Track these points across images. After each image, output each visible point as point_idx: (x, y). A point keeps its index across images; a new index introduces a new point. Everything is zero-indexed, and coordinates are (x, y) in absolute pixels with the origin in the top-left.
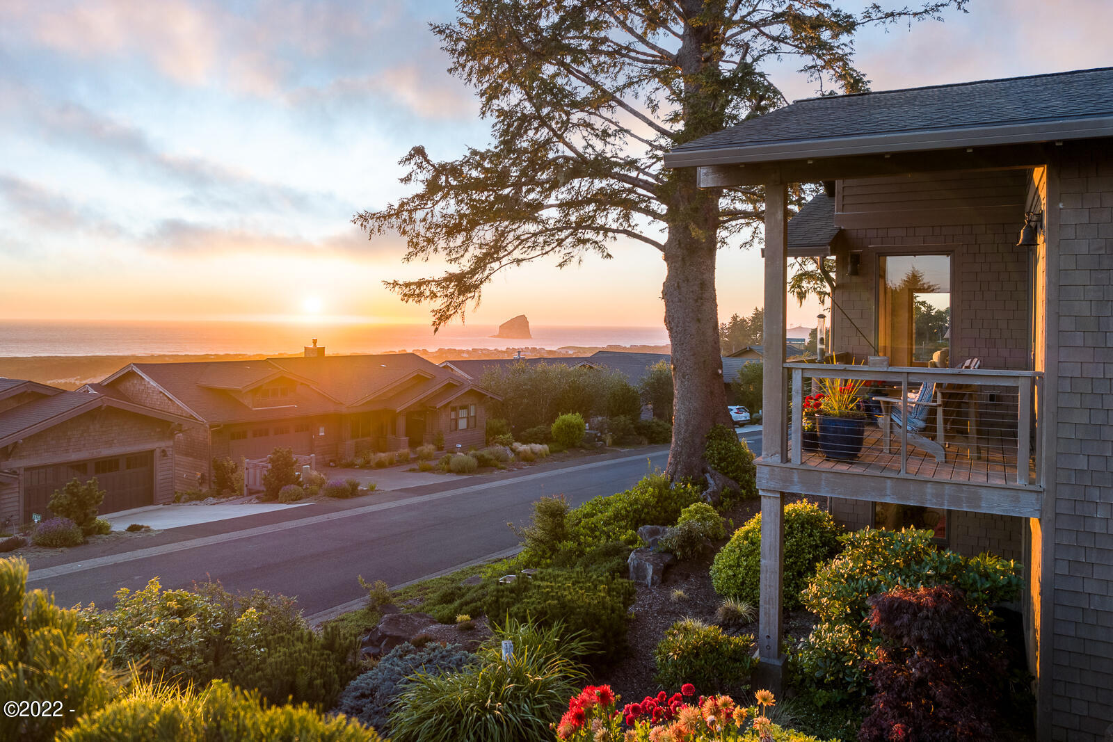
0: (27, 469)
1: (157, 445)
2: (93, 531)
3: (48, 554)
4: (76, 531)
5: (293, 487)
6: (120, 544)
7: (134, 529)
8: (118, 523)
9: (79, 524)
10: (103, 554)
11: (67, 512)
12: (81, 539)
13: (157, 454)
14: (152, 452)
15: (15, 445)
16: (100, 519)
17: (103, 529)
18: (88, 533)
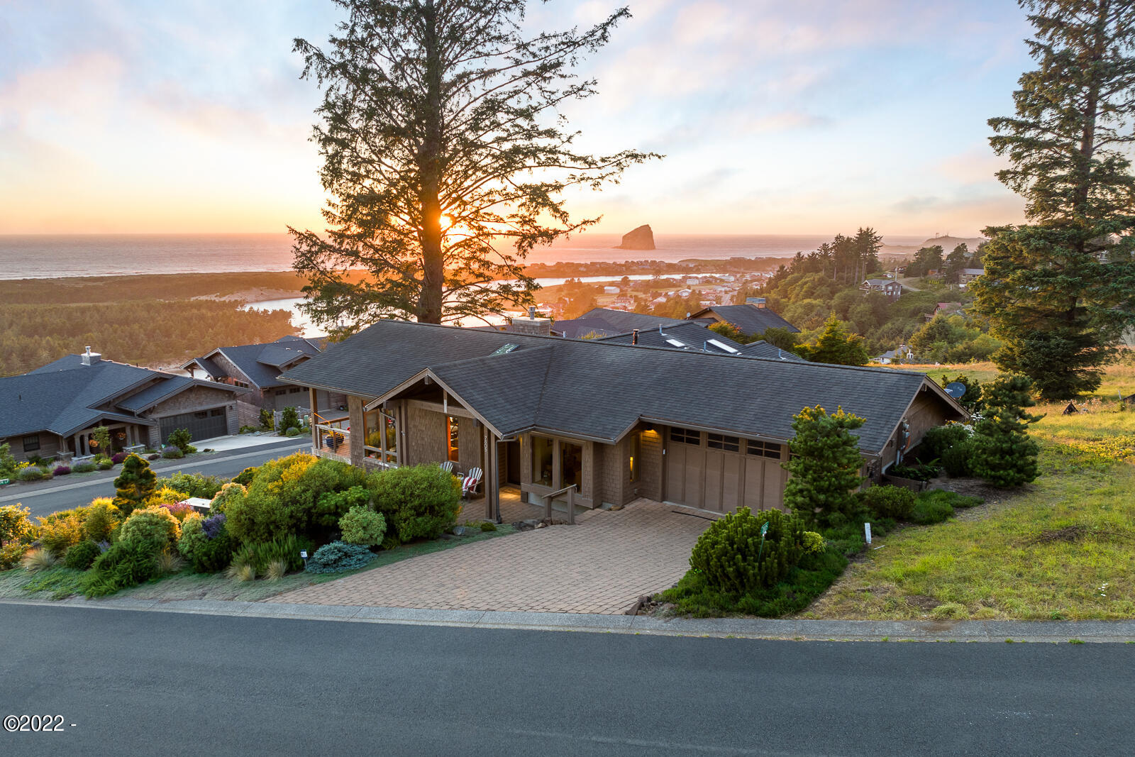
0: (161, 418)
1: (227, 403)
2: (187, 452)
3: (169, 461)
4: (180, 453)
5: (293, 428)
6: (200, 457)
7: (206, 451)
8: (200, 447)
9: (181, 449)
10: (191, 462)
11: (176, 443)
12: (182, 455)
13: (227, 408)
14: (225, 407)
15: (154, 407)
16: (190, 445)
17: (193, 451)
18: (185, 453)
